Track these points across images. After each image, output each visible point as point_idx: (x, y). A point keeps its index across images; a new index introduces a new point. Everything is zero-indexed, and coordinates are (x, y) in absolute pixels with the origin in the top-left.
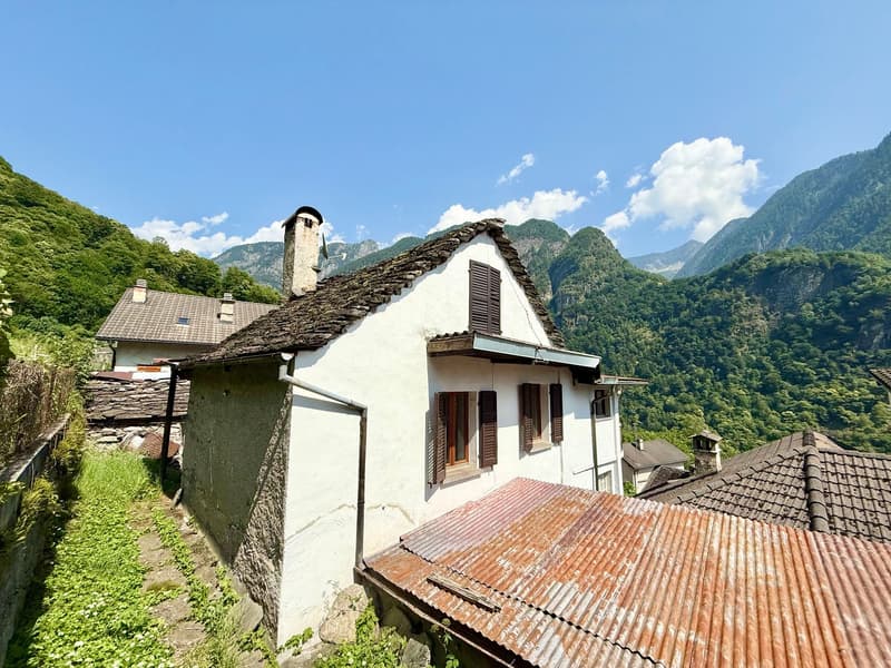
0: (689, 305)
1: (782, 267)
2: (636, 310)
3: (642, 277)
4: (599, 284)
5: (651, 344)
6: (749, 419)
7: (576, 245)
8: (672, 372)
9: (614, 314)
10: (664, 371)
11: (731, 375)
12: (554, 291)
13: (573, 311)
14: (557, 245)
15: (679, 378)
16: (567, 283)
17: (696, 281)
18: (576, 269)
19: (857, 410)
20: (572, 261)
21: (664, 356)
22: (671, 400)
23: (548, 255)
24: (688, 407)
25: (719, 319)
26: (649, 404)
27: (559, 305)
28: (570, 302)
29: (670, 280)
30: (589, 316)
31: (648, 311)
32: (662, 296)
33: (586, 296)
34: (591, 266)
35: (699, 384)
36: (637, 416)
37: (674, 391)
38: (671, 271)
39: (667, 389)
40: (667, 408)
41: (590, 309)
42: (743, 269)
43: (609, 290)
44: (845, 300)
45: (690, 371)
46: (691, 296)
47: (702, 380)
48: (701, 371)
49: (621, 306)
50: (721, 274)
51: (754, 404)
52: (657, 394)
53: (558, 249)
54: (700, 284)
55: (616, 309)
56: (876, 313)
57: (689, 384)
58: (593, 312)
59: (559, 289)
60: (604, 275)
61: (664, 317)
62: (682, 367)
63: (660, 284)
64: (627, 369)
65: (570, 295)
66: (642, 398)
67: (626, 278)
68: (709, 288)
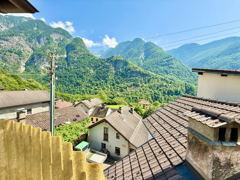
0: (101, 65)
1: (118, 60)
2: (90, 64)
3: (92, 56)
4: (81, 55)
5: (93, 74)
6: (110, 91)
7: (75, 41)
8: (97, 81)
9: (84, 64)
10: (95, 81)
11: (108, 82)
12: (67, 54)
13: (73, 62)
14: (69, 40)
15: (98, 82)
16: (72, 53)
17: (103, 60)
18: (75, 49)
19: (125, 89)
20: (74, 46)
21: (95, 77)
22: (96, 87)
23: (65, 42)
24: (99, 89)
25: (107, 69)
26: (91, 88)
27: (69, 60)
28: (72, 59)
29: (98, 58)
30: (78, 64)
31: (93, 65)
32: (96, 62)
33: (77, 58)
34: (79, 49)
35: (102, 84)
36: (88, 91)
37: (97, 85)
38: (98, 56)
40: (95, 89)
41: (78, 62)
42: (112, 59)
43: (84, 58)
44: (126, 69)
46: (102, 63)
47: (103, 83)
48: (102, 81)
49: (86, 63)
50: (108, 59)
51: (111, 88)
52: (93, 86)
53: (69, 41)
54: (104, 61)
55: (85, 63)
56: (129, 72)
57: (100, 83)
58: (79, 63)
59: (69, 54)
60: (82, 53)
61: (96, 67)
62: (99, 80)
63: (96, 59)
64: (87, 80)
65: (72, 57)
66: (90, 87)
67: (88, 55)
68: (106, 62)
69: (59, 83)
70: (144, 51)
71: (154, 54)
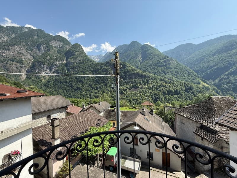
0: (100, 69)
2: (89, 69)
3: (91, 61)
4: (80, 60)
5: (92, 78)
6: (110, 94)
7: (74, 47)
8: (97, 84)
9: (84, 69)
10: (95, 84)
11: (107, 85)
12: (67, 60)
13: (73, 67)
14: (68, 46)
15: (98, 86)
16: (71, 59)
17: (102, 64)
18: (74, 55)
20: (73, 52)
21: (95, 81)
22: (96, 91)
23: (65, 49)
24: (99, 92)
25: (106, 73)
26: (92, 92)
27: (68, 65)
28: (72, 64)
29: (97, 62)
30: (77, 69)
31: (92, 69)
32: (95, 66)
33: (76, 64)
34: (78, 55)
35: (102, 87)
36: (89, 95)
37: (97, 89)
38: (97, 60)
39: (95, 88)
40: (95, 93)
41: (77, 67)
42: (110, 63)
43: (83, 63)
44: (124, 71)
45: (100, 84)
46: (101, 67)
48: (102, 84)
49: (86, 67)
50: (107, 63)
51: (111, 91)
52: (93, 90)
53: (68, 47)
54: (103, 65)
55: (85, 68)
56: (128, 74)
57: (100, 87)
58: (78, 68)
59: (68, 60)
60: (81, 58)
61: (95, 71)
62: (99, 83)
63: (95, 63)
64: (87, 84)
65: (72, 62)
66: (90, 91)
67: (87, 60)
68: (105, 65)
69: (59, 89)
70: (141, 53)
71: (151, 56)
